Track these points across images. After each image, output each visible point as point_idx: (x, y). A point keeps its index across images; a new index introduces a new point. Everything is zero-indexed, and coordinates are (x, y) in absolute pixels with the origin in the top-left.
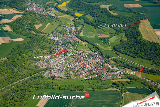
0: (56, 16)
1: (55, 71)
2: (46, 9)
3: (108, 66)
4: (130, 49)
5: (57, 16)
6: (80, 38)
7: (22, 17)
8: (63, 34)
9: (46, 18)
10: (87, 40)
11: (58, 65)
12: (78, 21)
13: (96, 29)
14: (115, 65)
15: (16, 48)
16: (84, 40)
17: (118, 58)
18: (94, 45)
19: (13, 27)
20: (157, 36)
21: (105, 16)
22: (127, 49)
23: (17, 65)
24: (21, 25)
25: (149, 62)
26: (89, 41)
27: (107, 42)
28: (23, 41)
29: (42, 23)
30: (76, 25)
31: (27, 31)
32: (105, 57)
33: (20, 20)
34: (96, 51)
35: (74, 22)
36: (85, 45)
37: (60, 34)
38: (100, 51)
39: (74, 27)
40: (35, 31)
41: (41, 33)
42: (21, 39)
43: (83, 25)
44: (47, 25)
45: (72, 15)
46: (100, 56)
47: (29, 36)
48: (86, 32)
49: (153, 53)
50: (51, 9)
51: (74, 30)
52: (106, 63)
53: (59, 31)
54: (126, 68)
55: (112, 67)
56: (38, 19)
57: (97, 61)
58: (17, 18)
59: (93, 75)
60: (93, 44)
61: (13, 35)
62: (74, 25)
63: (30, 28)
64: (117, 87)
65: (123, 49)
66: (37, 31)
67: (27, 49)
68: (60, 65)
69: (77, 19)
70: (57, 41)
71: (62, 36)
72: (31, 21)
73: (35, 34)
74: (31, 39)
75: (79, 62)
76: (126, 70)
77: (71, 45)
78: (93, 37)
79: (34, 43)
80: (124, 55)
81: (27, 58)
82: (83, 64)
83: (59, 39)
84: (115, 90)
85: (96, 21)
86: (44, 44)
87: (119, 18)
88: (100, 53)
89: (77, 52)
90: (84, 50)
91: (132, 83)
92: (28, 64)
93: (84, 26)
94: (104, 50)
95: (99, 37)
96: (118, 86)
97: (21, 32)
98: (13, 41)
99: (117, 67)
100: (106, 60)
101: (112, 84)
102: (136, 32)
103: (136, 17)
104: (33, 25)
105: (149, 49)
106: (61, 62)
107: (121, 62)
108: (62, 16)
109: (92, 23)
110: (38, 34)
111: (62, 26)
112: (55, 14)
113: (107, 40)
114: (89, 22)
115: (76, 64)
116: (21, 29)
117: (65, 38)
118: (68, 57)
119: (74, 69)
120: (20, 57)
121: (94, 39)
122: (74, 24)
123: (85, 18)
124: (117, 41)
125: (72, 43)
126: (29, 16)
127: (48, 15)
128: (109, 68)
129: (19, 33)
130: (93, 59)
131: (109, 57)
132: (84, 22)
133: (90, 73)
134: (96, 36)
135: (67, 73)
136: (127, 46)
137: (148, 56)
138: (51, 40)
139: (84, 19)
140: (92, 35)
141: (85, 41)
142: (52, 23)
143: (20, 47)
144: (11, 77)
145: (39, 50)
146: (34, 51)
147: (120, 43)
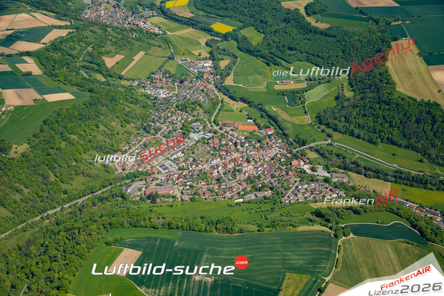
0: (161, 33)
1: (157, 179)
2: (133, 13)
3: (302, 167)
4: (361, 121)
5: (165, 33)
6: (226, 91)
7: (68, 35)
8: (179, 81)
9: (134, 36)
10: (246, 96)
11: (168, 163)
12: (221, 45)
13: (269, 68)
14: (319, 164)
15: (54, 120)
16: (237, 96)
17: (328, 145)
18: (264, 111)
19: (43, 63)
20: (436, 84)
21: (295, 31)
22: (353, 120)
23: (55, 165)
24: (67, 57)
25: (413, 154)
26: (250, 100)
27: (300, 102)
28: (72, 100)
29: (122, 52)
30: (216, 57)
31: (82, 75)
32: (294, 143)
33: (64, 44)
34: (268, 127)
35: (209, 49)
36: (241, 111)
37: (173, 80)
38: (279, 126)
39: (211, 62)
40: (104, 72)
41: (121, 78)
42: (67, 96)
43: (234, 55)
44: (137, 58)
45: (205, 30)
46: (280, 141)
47: (87, 86)
48: (243, 75)
49: (423, 129)
50: (147, 12)
51: (209, 69)
52: (297, 158)
53: (169, 72)
54: (349, 173)
55: (313, 169)
56: (111, 40)
57: (272, 153)
58: (56, 39)
59: (260, 190)
60: (260, 107)
61: (45, 83)
62: (208, 56)
63: (91, 65)
64: (324, 222)
65: (343, 119)
66: (108, 74)
67: (84, 121)
68: (171, 166)
69: (217, 41)
70: (164, 99)
71: (178, 86)
72: (93, 47)
73: (103, 83)
74: (94, 95)
75: (223, 157)
76: (349, 176)
77: (201, 111)
78: (262, 88)
79: (102, 105)
80: (345, 136)
81: (82, 145)
82: (234, 160)
83: (169, 94)
84: (319, 231)
85: (269, 45)
86: (127, 109)
87: (332, 37)
88: (280, 132)
89: (219, 130)
90: (236, 124)
91: (365, 211)
92: (84, 162)
93: (236, 58)
94: (290, 122)
95: (277, 87)
96: (328, 221)
97: (65, 76)
98: (44, 99)
99: (327, 168)
100: (295, 151)
101: (312, 213)
102: (380, 74)
103: (379, 34)
104: (98, 56)
105: (414, 119)
106: (175, 156)
107: (338, 156)
108: (178, 33)
109: (258, 52)
110: (112, 82)
111: (178, 60)
112: (159, 28)
113: (299, 95)
114: (252, 49)
115: (214, 162)
116: (65, 67)
117: (185, 93)
118: (194, 142)
119: (210, 175)
120: (63, 144)
121: (264, 93)
122: (211, 53)
123: (240, 36)
124: (325, 100)
125: (204, 105)
126: (87, 33)
127: (141, 31)
128: (305, 172)
129: (61, 79)
130: (261, 147)
131: (303, 142)
132: (238, 48)
133: (252, 185)
134: (269, 85)
135: (191, 186)
136: (354, 113)
137: (410, 138)
138: (148, 97)
139: (236, 40)
140: (257, 83)
141: (240, 98)
142: (149, 52)
143: (63, 116)
144: (41, 197)
145: (114, 124)
146: (102, 128)
147: (335, 103)
